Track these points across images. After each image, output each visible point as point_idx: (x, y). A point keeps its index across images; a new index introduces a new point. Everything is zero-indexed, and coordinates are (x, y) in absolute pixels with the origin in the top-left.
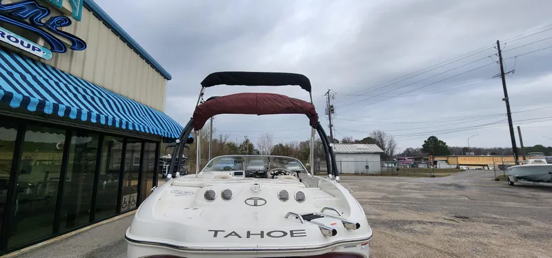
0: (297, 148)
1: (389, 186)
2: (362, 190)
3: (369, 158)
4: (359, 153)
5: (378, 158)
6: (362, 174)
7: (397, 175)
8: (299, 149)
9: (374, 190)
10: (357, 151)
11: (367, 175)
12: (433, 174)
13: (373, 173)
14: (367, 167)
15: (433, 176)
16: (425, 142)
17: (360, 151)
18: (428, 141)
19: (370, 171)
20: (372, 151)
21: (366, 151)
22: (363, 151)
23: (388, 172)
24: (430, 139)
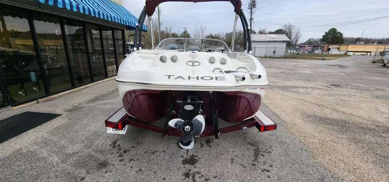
0: (223, 38)
1: (288, 66)
3: (278, 45)
4: (270, 42)
5: (284, 45)
6: (270, 57)
7: (296, 58)
8: (225, 38)
9: (276, 68)
10: (269, 40)
11: (273, 58)
13: (278, 56)
14: (274, 52)
15: (324, 59)
16: (326, 33)
17: (271, 40)
18: (328, 33)
19: (276, 55)
20: (281, 40)
21: (276, 40)
22: (274, 40)
23: (290, 56)
24: (330, 30)
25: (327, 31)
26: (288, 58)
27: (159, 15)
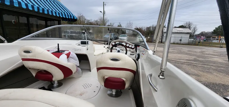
0: (145, 30)
1: (195, 52)
2: (179, 54)
3: (183, 35)
4: (178, 33)
5: (188, 36)
6: (177, 44)
7: (198, 45)
8: (146, 30)
9: (187, 54)
10: (177, 32)
11: (180, 44)
12: (221, 46)
13: (184, 43)
14: (181, 40)
15: (221, 47)
16: (216, 28)
17: (178, 31)
18: (218, 28)
19: (182, 42)
20: (186, 32)
21: (182, 32)
22: (180, 32)
23: (192, 43)
24: (219, 27)
25: (217, 27)
26: (191, 45)
27: (104, 15)
